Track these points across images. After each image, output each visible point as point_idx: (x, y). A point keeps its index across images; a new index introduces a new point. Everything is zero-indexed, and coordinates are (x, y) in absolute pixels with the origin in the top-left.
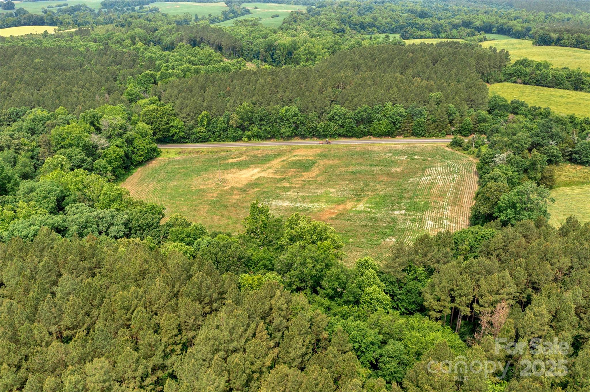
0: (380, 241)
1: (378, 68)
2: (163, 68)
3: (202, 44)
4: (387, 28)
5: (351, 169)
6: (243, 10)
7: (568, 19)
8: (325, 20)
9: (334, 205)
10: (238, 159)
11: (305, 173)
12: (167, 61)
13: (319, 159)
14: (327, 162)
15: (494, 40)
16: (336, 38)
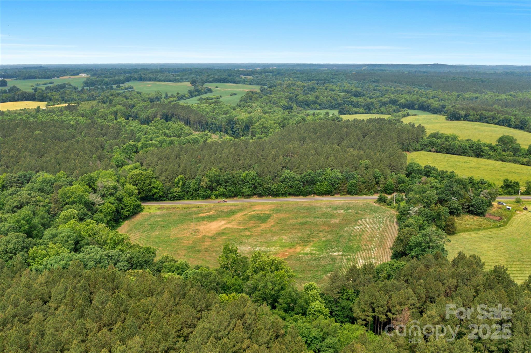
0: (322, 276)
1: (319, 140)
2: (142, 139)
3: (173, 119)
4: (327, 105)
5: (299, 220)
6: (206, 89)
7: (476, 98)
8: (275, 99)
9: (286, 249)
10: (208, 213)
11: (263, 224)
12: (146, 134)
13: (274, 213)
14: (280, 216)
15: (415, 115)
16: (285, 115)
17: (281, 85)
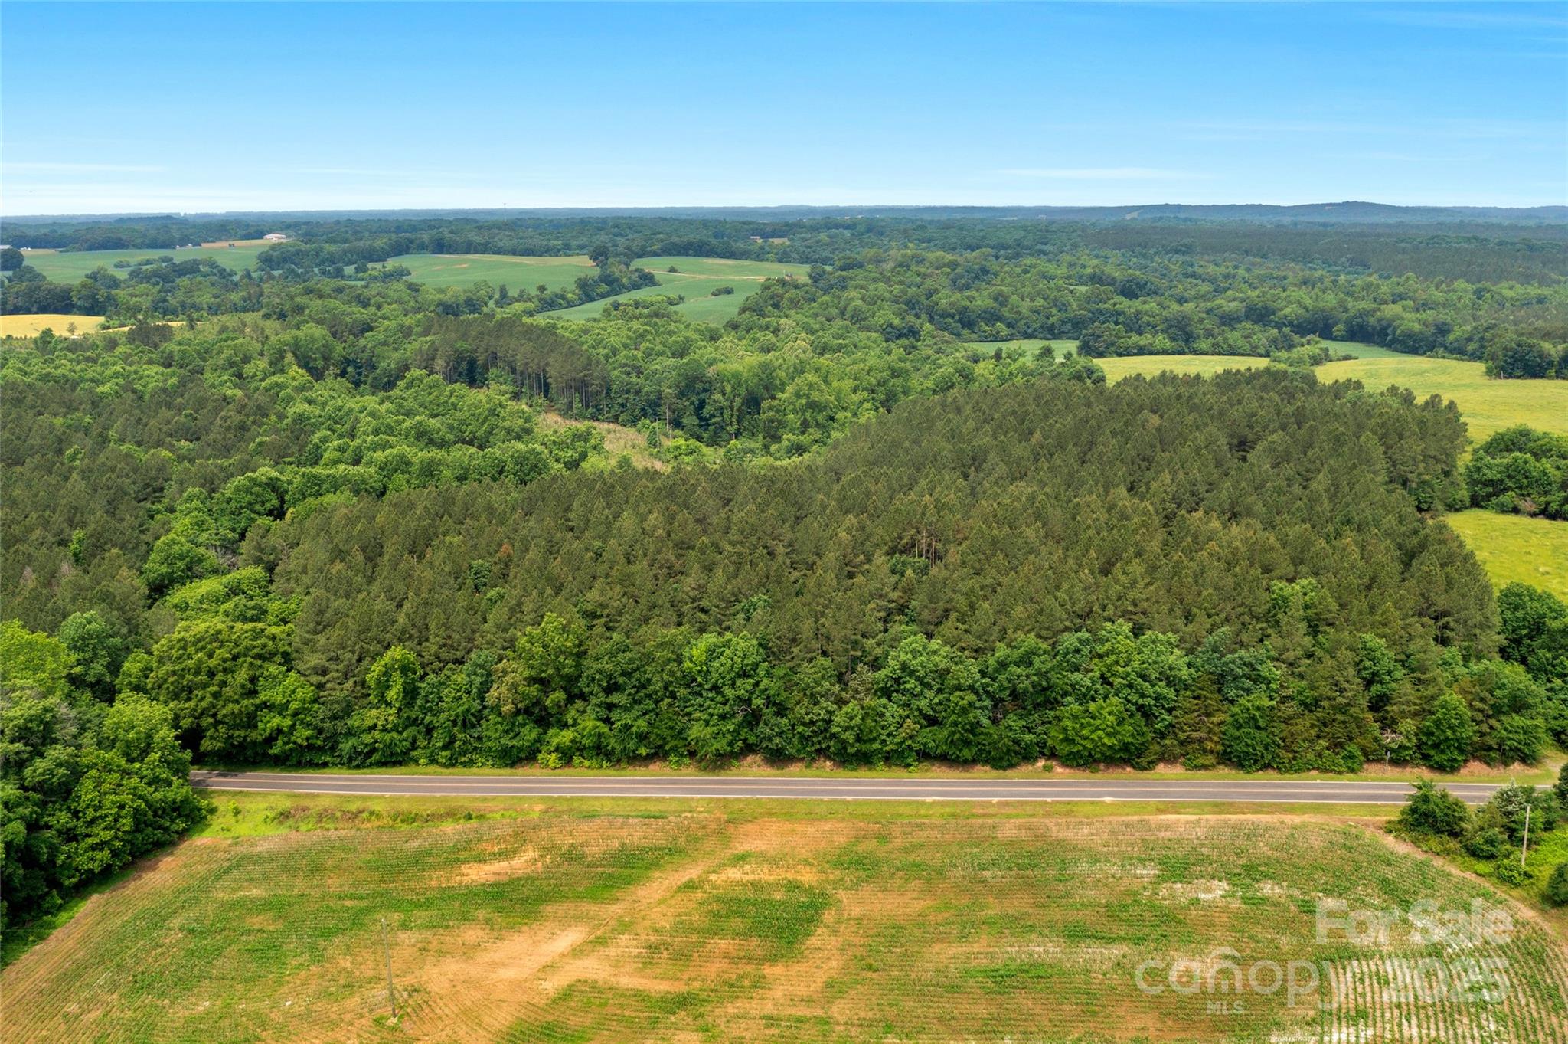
3: (493, 372)
4: (1035, 326)
5: (982, 950)
6: (634, 276)
7: (1541, 300)
8: (859, 303)
10: (503, 865)
11: (779, 969)
13: (841, 883)
14: (877, 904)
15: (1347, 358)
16: (894, 357)
17: (878, 261)
